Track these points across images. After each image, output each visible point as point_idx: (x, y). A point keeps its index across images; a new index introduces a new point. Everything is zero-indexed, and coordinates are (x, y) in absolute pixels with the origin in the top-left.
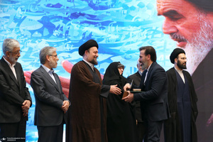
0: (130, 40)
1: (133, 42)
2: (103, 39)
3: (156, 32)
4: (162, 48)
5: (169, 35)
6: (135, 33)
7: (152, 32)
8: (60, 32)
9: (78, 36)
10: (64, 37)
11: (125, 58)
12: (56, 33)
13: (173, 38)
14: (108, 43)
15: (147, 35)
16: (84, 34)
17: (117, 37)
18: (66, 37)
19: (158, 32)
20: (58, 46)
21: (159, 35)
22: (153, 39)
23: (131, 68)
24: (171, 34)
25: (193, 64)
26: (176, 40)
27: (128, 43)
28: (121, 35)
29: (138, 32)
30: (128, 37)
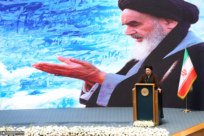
0: (102, 41)
1: (104, 42)
2: (85, 42)
3: (120, 34)
4: (125, 44)
5: (130, 36)
6: (106, 37)
7: (118, 35)
8: (56, 43)
9: (68, 43)
10: (58, 45)
11: (99, 51)
12: (53, 44)
13: (133, 37)
14: (87, 44)
15: (114, 37)
16: (72, 42)
17: (94, 40)
18: (60, 45)
19: (123, 35)
20: (55, 50)
21: (123, 36)
22: (119, 39)
23: (103, 56)
24: (132, 35)
25: (148, 51)
26: (135, 38)
27: (102, 43)
28: (97, 39)
29: (108, 36)
30: (101, 39)
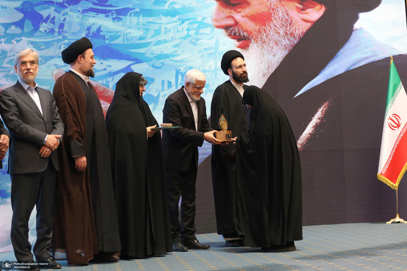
0: (160, 38)
1: (165, 41)
2: (119, 36)
3: (202, 25)
4: (213, 51)
5: (223, 30)
6: (169, 26)
7: (196, 25)
8: (51, 26)
9: (80, 32)
10: (56, 34)
11: (154, 66)
12: (44, 27)
13: (230, 35)
14: (126, 42)
15: (188, 30)
16: (89, 29)
17: (140, 33)
18: (60, 33)
19: (207, 26)
20: (48, 47)
21: (207, 30)
22: (199, 37)
23: (163, 82)
24: (226, 28)
25: (261, 75)
26: (233, 38)
27: (158, 43)
28: (147, 30)
29: (174, 25)
30: (157, 32)
